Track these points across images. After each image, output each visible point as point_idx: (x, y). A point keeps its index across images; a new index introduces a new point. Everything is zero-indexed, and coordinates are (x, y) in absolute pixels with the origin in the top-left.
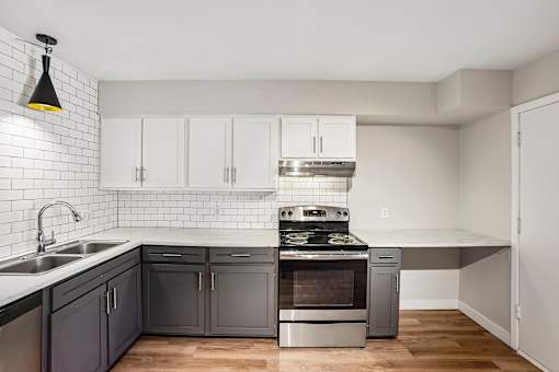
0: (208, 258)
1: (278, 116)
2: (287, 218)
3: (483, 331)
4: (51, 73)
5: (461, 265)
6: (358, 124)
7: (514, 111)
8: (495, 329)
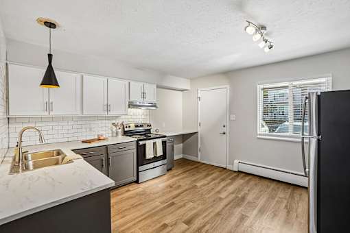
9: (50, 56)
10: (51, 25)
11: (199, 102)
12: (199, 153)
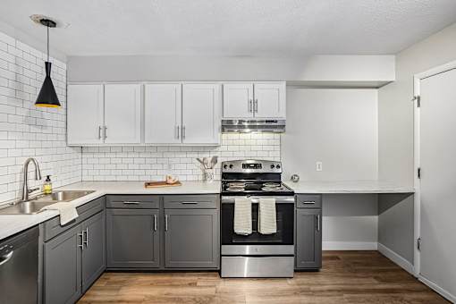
9: (48, 65)
10: (48, 23)
11: (418, 110)
12: (417, 254)
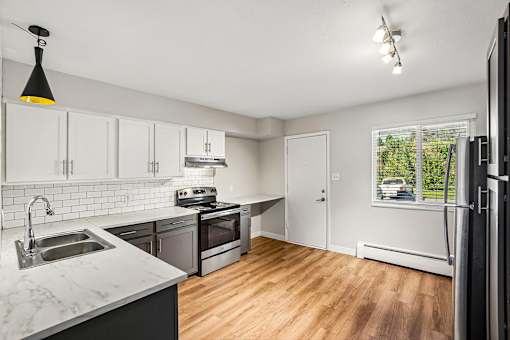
0: (155, 230)
1: (184, 127)
2: (183, 197)
3: (274, 240)
4: (43, 65)
5: (261, 212)
6: (226, 136)
7: (286, 138)
8: (279, 237)
